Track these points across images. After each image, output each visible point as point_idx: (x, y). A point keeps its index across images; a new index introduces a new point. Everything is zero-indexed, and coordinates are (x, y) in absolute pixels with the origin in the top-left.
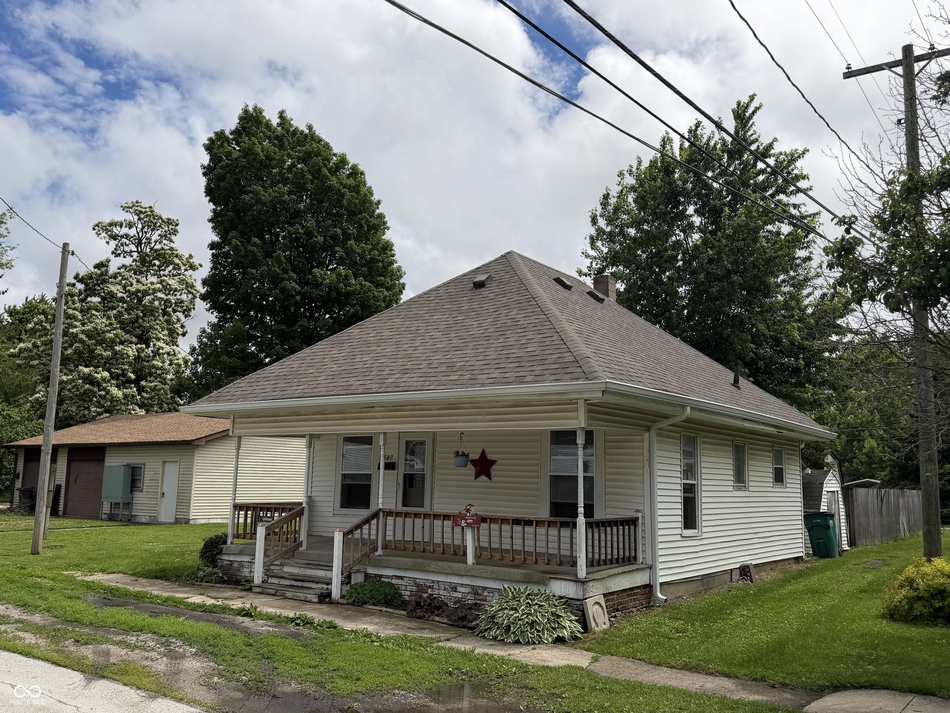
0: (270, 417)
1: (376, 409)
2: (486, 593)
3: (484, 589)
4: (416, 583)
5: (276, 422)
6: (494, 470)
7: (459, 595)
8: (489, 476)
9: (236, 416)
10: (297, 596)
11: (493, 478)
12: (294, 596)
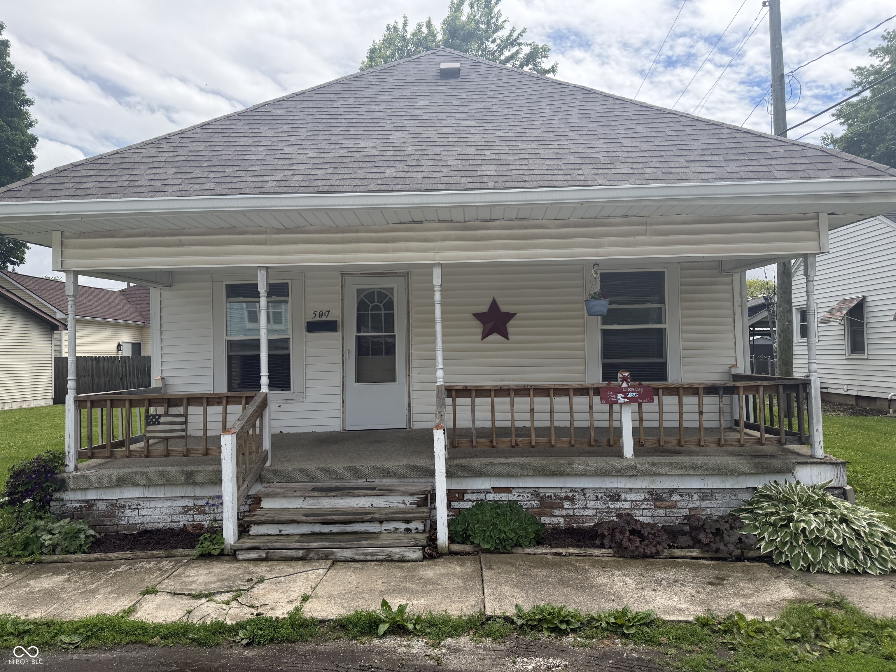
0: (163, 235)
1: (426, 225)
2: (676, 497)
3: (672, 491)
4: (537, 496)
5: (181, 244)
6: (512, 327)
7: (627, 505)
8: (505, 335)
9: (66, 234)
10: (366, 554)
11: (511, 337)
12: (357, 554)
